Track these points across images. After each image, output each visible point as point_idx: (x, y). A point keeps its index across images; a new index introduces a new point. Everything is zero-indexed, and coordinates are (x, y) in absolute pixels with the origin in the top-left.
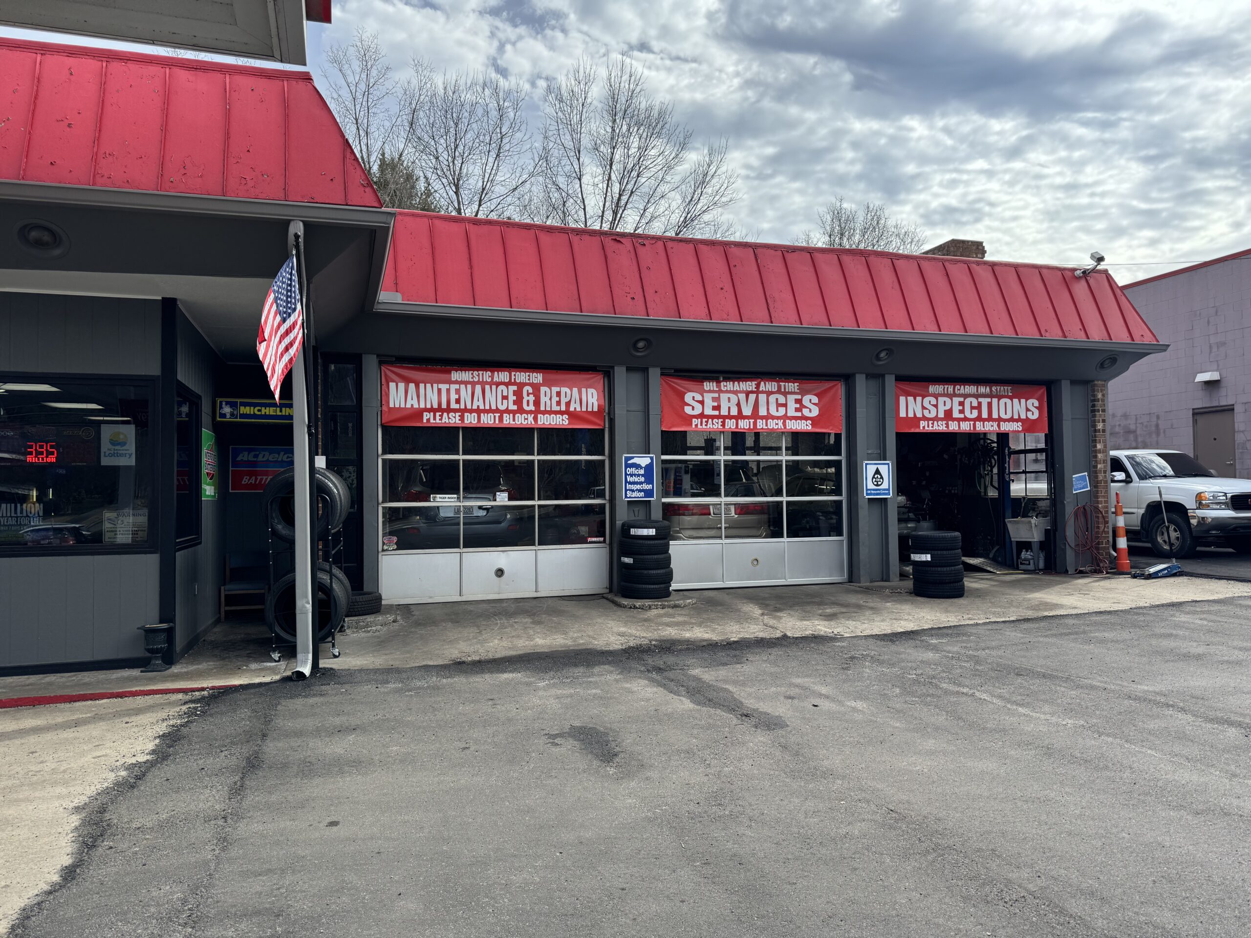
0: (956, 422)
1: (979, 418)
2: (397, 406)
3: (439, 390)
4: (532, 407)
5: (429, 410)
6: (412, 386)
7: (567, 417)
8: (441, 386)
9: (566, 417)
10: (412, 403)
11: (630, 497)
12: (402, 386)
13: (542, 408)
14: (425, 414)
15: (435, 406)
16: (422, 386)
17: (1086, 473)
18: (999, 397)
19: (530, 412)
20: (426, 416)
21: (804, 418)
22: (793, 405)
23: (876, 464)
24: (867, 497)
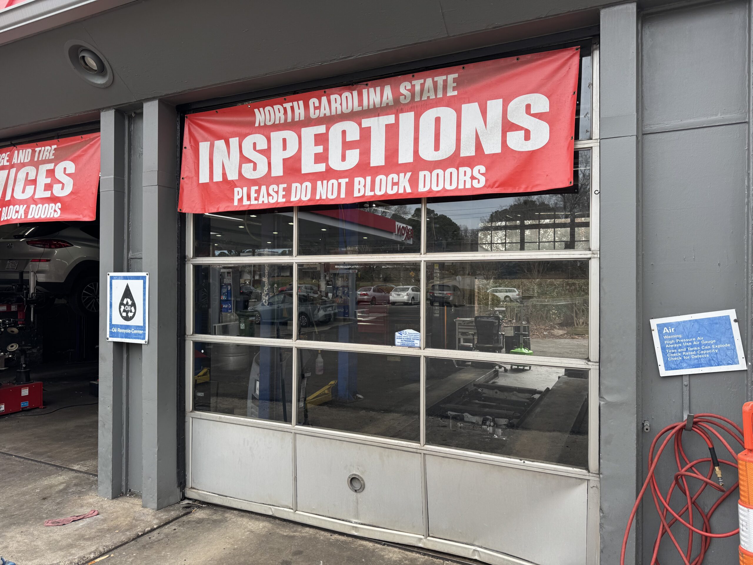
0: (308, 183)
21: (53, 199)
22: (43, 180)
23: (126, 278)
24: (111, 339)
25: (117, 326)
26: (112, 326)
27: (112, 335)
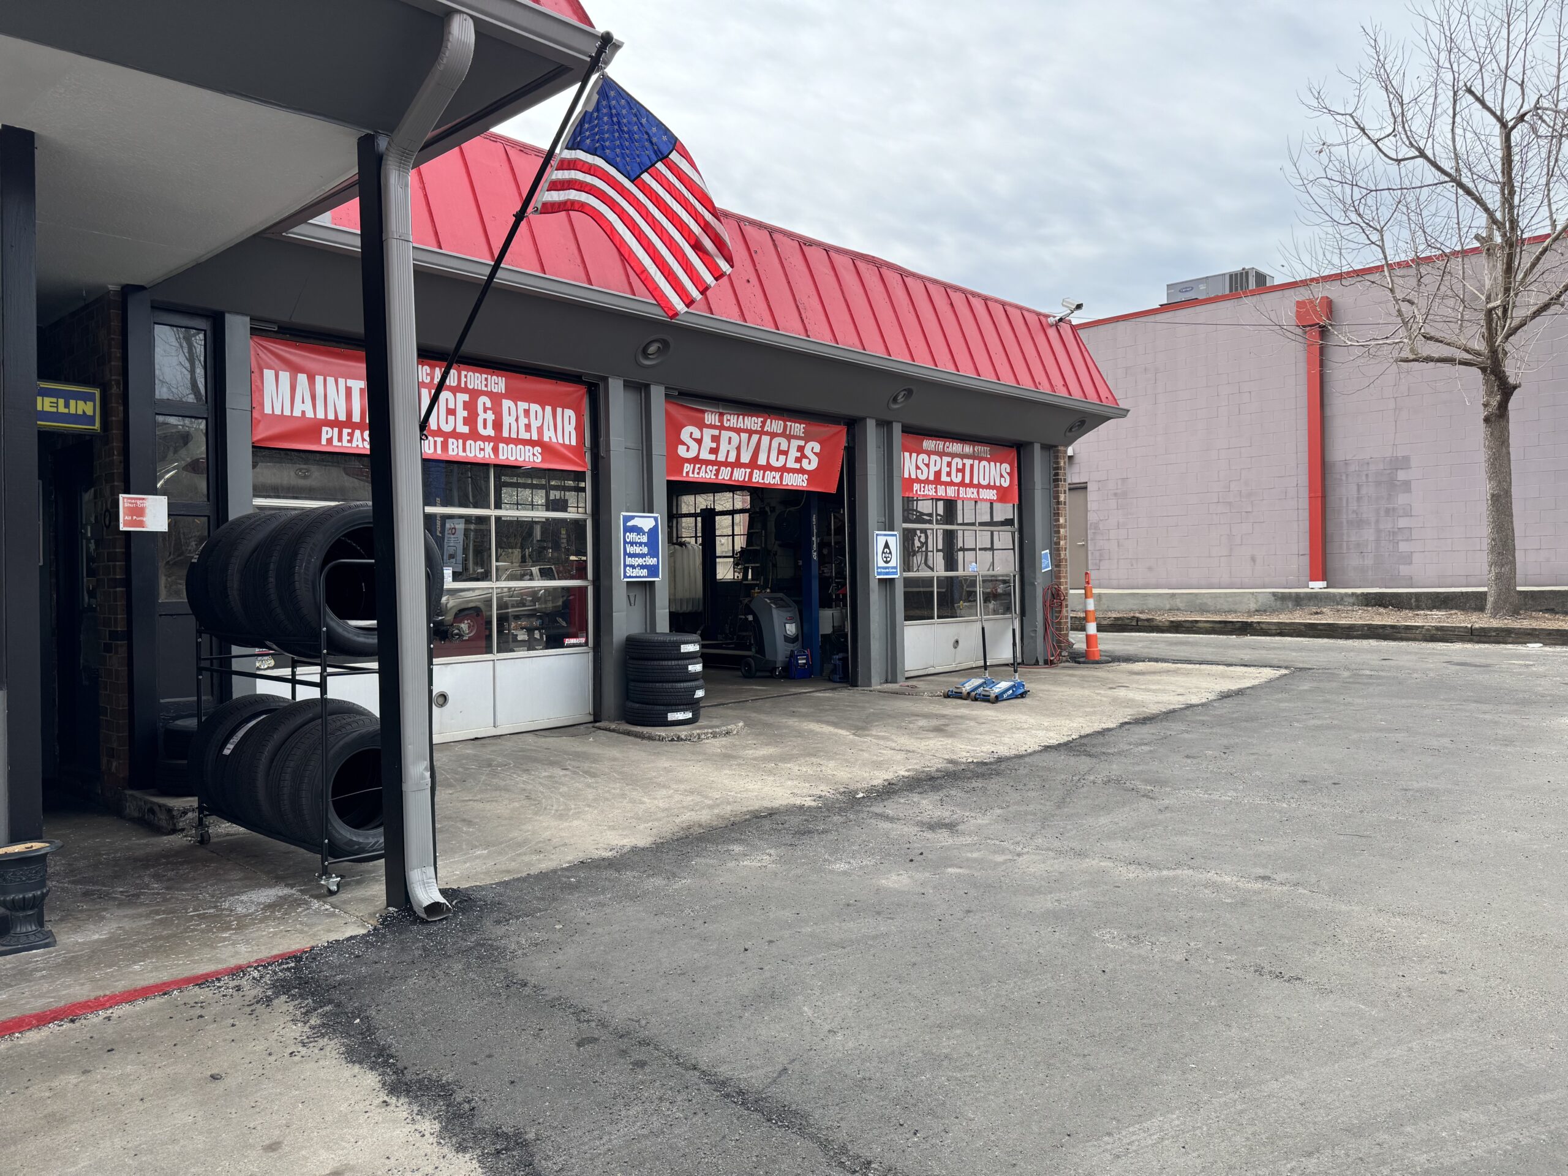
0: (943, 487)
1: (962, 484)
2: (278, 412)
3: (349, 390)
4: (490, 432)
5: (333, 424)
6: (302, 378)
7: (540, 451)
8: (350, 383)
9: (538, 449)
10: (303, 408)
11: (630, 577)
12: (285, 376)
13: (505, 434)
14: (324, 429)
15: (342, 417)
16: (319, 379)
17: (1048, 551)
18: (980, 459)
19: (487, 439)
20: (326, 433)
21: (801, 471)
22: (794, 453)
23: (885, 535)
24: (878, 577)
25: (881, 568)
26: (878, 568)
27: (879, 574)
